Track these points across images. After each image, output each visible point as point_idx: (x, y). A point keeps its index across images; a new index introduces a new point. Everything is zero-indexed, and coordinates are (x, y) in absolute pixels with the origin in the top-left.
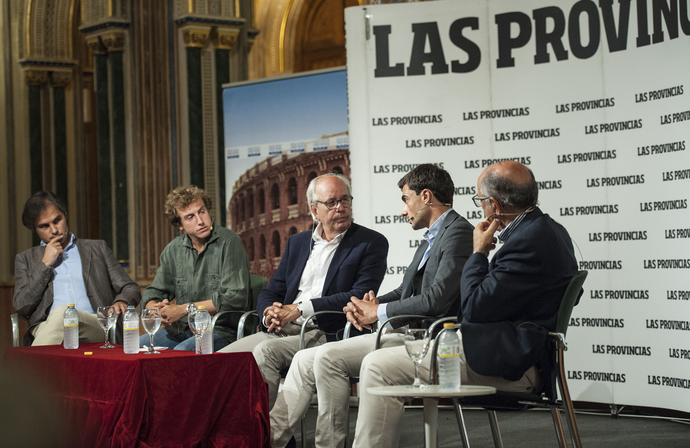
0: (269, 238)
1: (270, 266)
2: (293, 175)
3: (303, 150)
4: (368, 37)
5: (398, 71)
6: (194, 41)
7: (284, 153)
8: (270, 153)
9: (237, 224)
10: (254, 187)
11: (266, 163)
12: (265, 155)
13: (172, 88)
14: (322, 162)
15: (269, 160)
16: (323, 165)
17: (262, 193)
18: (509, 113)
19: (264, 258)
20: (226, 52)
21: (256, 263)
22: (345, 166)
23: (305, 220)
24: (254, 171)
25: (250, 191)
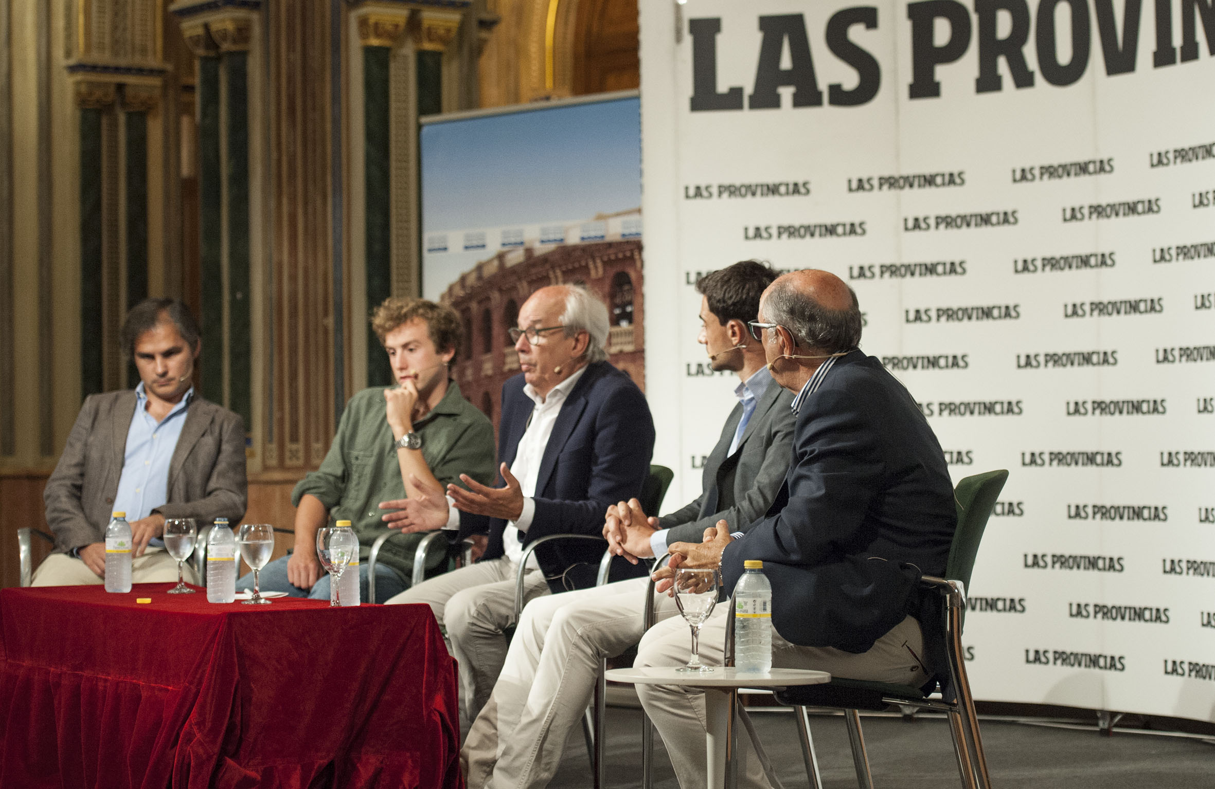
3: (562, 240)
4: (678, 38)
5: (732, 101)
6: (378, 35)
7: (527, 245)
8: (504, 245)
10: (474, 306)
11: (496, 263)
12: (493, 247)
13: (336, 122)
14: (595, 262)
15: (501, 257)
16: (596, 268)
17: (487, 316)
18: (929, 181)
20: (437, 55)
22: (635, 269)
24: (474, 276)
25: (465, 311)
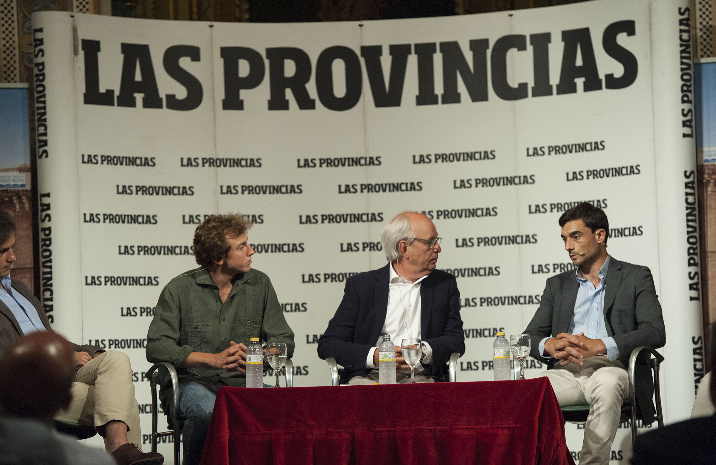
4: (76, 53)
5: (108, 99)
18: (237, 163)
22: (15, 211)
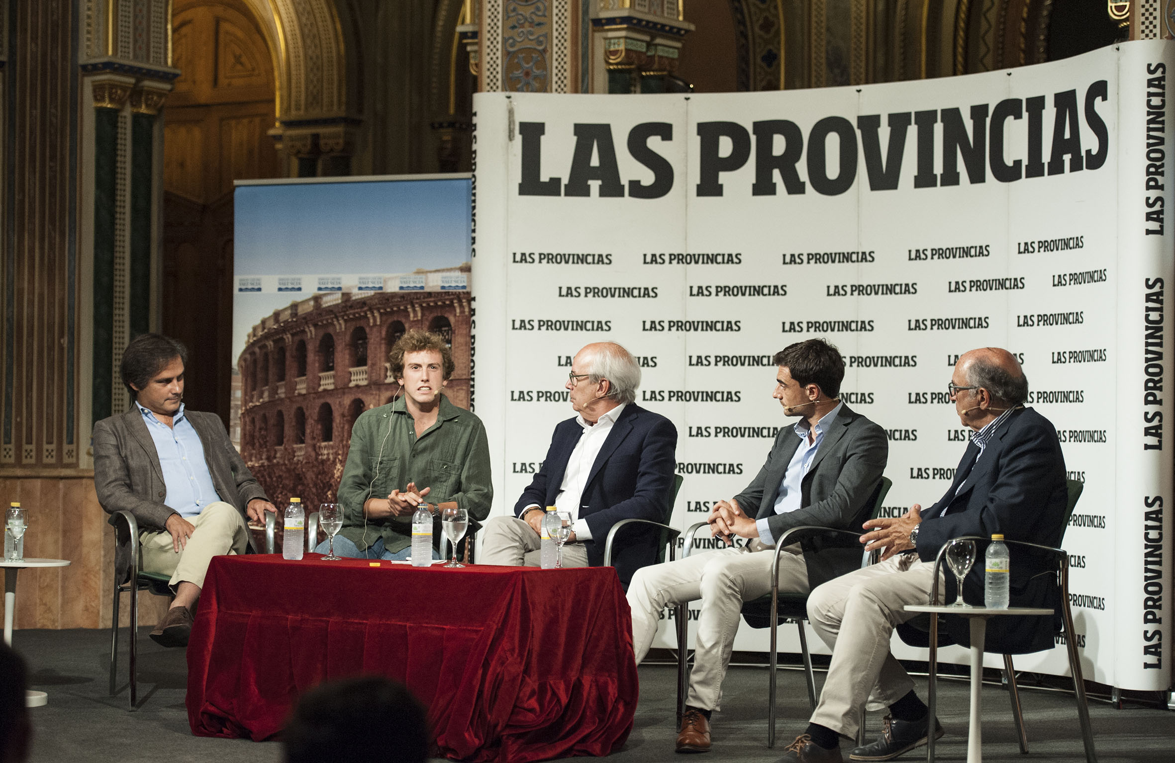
0: (313, 413)
1: (313, 454)
2: (362, 323)
3: (381, 288)
4: (511, 137)
5: (552, 188)
7: (344, 291)
8: (320, 289)
9: (254, 389)
10: (288, 337)
11: (312, 303)
12: (310, 289)
14: (413, 307)
15: (317, 299)
16: (414, 311)
17: (302, 347)
18: (712, 259)
19: (302, 442)
20: (150, 118)
21: (286, 449)
22: (455, 315)
23: (379, 389)
24: (289, 312)
25: (279, 342)
